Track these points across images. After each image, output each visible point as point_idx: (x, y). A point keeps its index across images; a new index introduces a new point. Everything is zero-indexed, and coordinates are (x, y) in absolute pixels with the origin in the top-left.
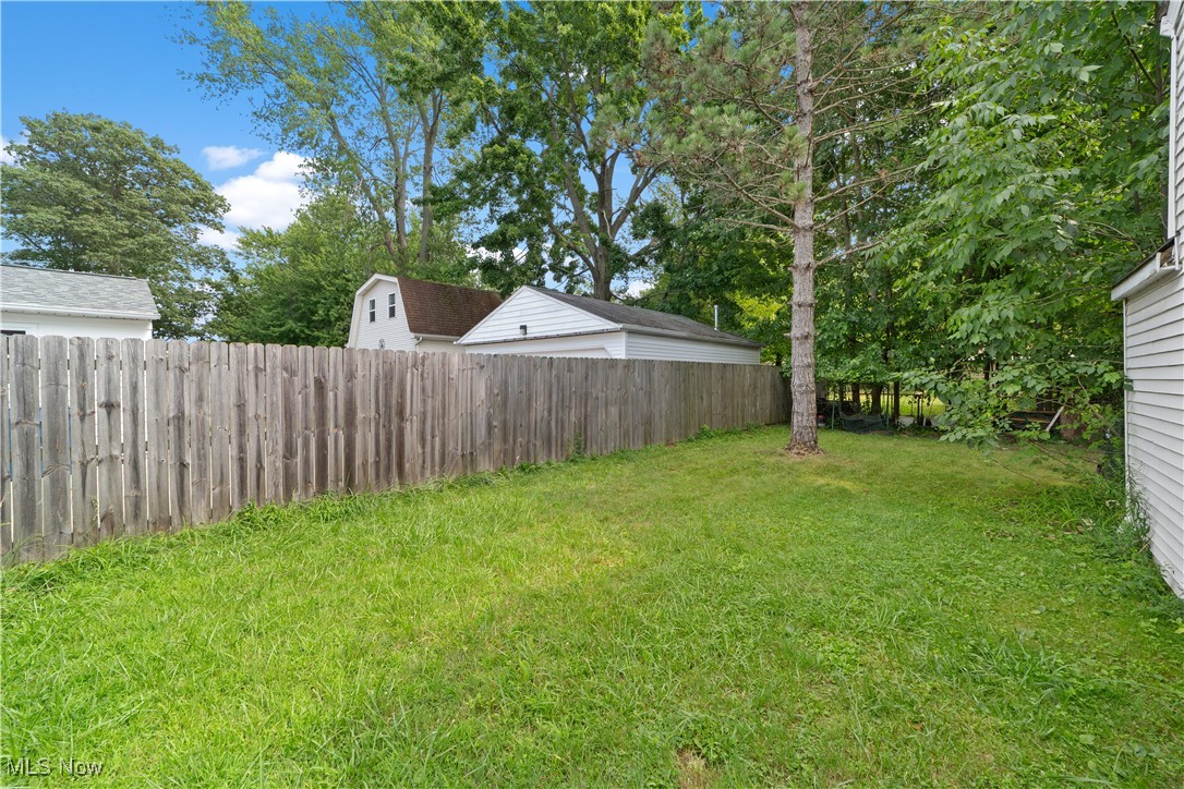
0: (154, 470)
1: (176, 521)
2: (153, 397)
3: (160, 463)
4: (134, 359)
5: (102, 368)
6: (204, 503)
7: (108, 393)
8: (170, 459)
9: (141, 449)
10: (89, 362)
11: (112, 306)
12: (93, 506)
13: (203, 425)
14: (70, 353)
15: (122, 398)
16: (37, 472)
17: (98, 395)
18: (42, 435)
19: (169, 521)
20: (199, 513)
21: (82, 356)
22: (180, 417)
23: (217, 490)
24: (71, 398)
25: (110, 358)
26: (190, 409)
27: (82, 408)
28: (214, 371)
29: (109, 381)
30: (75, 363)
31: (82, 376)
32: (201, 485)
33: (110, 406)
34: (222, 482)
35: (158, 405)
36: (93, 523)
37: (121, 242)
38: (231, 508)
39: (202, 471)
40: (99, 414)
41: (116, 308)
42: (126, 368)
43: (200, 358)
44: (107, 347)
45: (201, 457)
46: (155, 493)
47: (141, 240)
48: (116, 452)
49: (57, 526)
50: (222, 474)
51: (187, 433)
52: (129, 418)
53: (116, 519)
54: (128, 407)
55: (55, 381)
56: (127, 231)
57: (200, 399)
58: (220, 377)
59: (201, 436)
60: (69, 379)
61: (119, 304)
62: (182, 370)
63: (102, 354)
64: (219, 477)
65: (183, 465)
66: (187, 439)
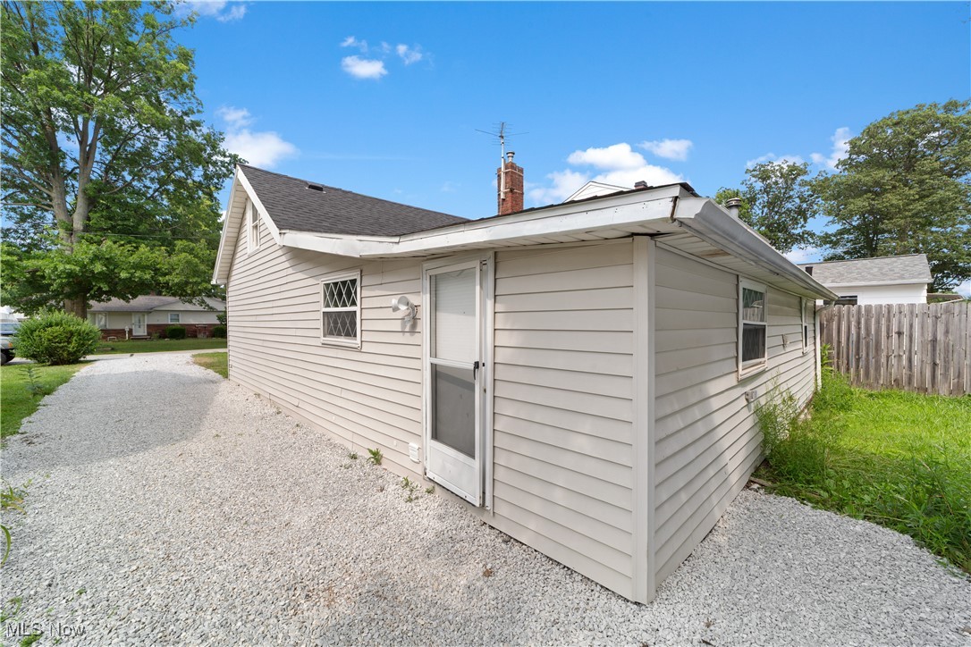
0: (919, 364)
1: (930, 390)
2: (920, 331)
3: (922, 361)
4: (912, 313)
5: (897, 317)
6: (947, 385)
7: (899, 328)
8: (928, 360)
9: (913, 354)
10: (892, 315)
11: (902, 277)
12: (891, 374)
13: (948, 346)
14: (884, 311)
15: (905, 330)
16: (871, 357)
17: (895, 328)
18: (872, 344)
19: (926, 390)
20: (943, 390)
21: (889, 312)
22: (934, 341)
23: (956, 380)
24: (884, 329)
25: (900, 313)
26: (940, 336)
27: (888, 333)
28: (956, 318)
29: (900, 322)
30: (886, 315)
31: (889, 320)
32: (945, 375)
33: (900, 333)
34: (959, 376)
35: (922, 334)
36: (891, 381)
37: (911, 207)
38: (964, 392)
39: (947, 369)
40: (895, 336)
41: (904, 278)
42: (907, 317)
43: (948, 311)
44: (900, 308)
45: (946, 362)
46: (919, 375)
47: (929, 200)
48: (901, 354)
49: (877, 380)
50: (959, 372)
51: (938, 349)
52: (908, 339)
53: (900, 383)
54: (908, 334)
55: (878, 322)
56: (917, 197)
57: (947, 332)
58: (960, 320)
59: (947, 351)
60: (883, 321)
61: (907, 275)
62: (937, 318)
63: (897, 311)
64: (957, 374)
65: (935, 364)
66: (938, 352)
